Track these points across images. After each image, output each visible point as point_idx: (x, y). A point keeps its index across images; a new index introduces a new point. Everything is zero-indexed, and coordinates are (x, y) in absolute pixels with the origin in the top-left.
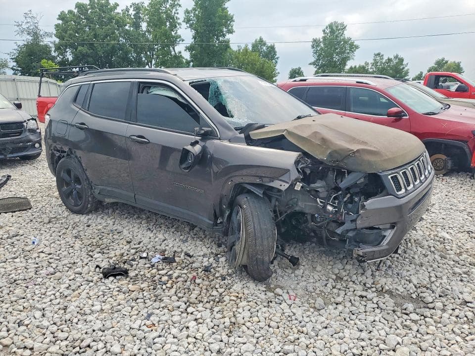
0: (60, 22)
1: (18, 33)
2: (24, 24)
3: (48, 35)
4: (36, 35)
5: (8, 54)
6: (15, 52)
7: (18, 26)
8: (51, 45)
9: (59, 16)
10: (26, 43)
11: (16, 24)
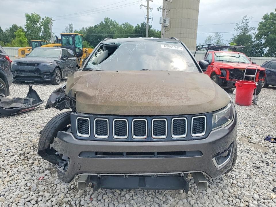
0: (264, 20)
1: (236, 29)
2: (240, 24)
3: (253, 29)
4: (245, 30)
5: (228, 41)
6: (231, 39)
7: (237, 25)
8: (252, 35)
9: (264, 17)
10: (239, 35)
11: (236, 24)
